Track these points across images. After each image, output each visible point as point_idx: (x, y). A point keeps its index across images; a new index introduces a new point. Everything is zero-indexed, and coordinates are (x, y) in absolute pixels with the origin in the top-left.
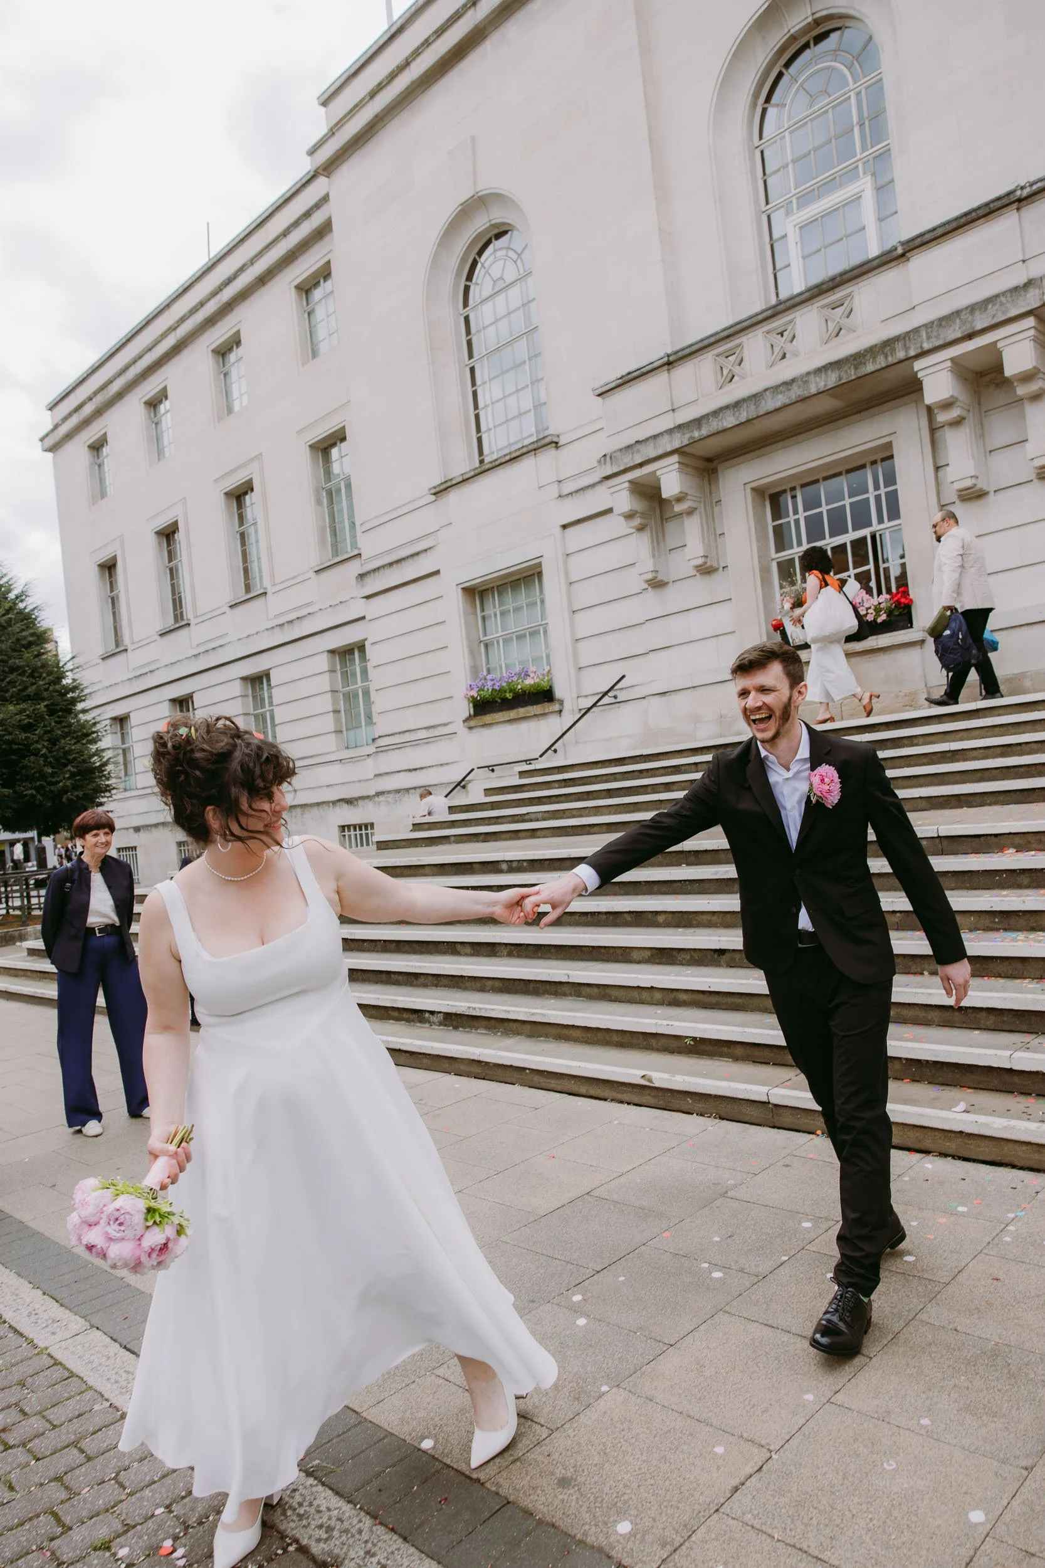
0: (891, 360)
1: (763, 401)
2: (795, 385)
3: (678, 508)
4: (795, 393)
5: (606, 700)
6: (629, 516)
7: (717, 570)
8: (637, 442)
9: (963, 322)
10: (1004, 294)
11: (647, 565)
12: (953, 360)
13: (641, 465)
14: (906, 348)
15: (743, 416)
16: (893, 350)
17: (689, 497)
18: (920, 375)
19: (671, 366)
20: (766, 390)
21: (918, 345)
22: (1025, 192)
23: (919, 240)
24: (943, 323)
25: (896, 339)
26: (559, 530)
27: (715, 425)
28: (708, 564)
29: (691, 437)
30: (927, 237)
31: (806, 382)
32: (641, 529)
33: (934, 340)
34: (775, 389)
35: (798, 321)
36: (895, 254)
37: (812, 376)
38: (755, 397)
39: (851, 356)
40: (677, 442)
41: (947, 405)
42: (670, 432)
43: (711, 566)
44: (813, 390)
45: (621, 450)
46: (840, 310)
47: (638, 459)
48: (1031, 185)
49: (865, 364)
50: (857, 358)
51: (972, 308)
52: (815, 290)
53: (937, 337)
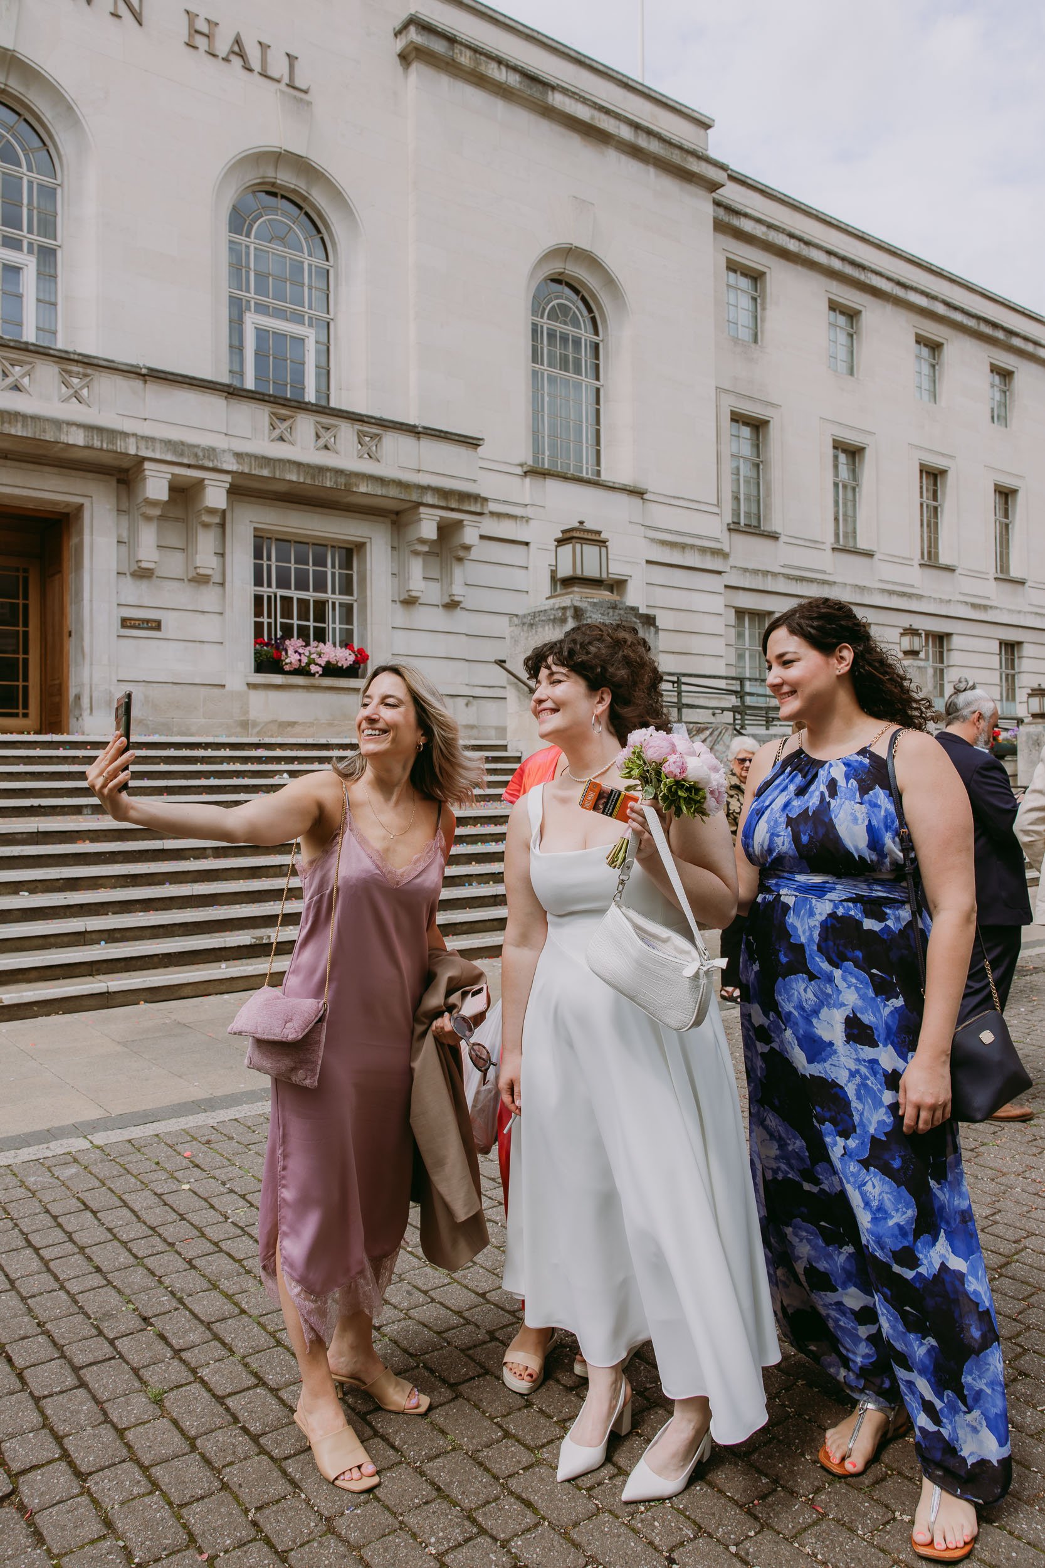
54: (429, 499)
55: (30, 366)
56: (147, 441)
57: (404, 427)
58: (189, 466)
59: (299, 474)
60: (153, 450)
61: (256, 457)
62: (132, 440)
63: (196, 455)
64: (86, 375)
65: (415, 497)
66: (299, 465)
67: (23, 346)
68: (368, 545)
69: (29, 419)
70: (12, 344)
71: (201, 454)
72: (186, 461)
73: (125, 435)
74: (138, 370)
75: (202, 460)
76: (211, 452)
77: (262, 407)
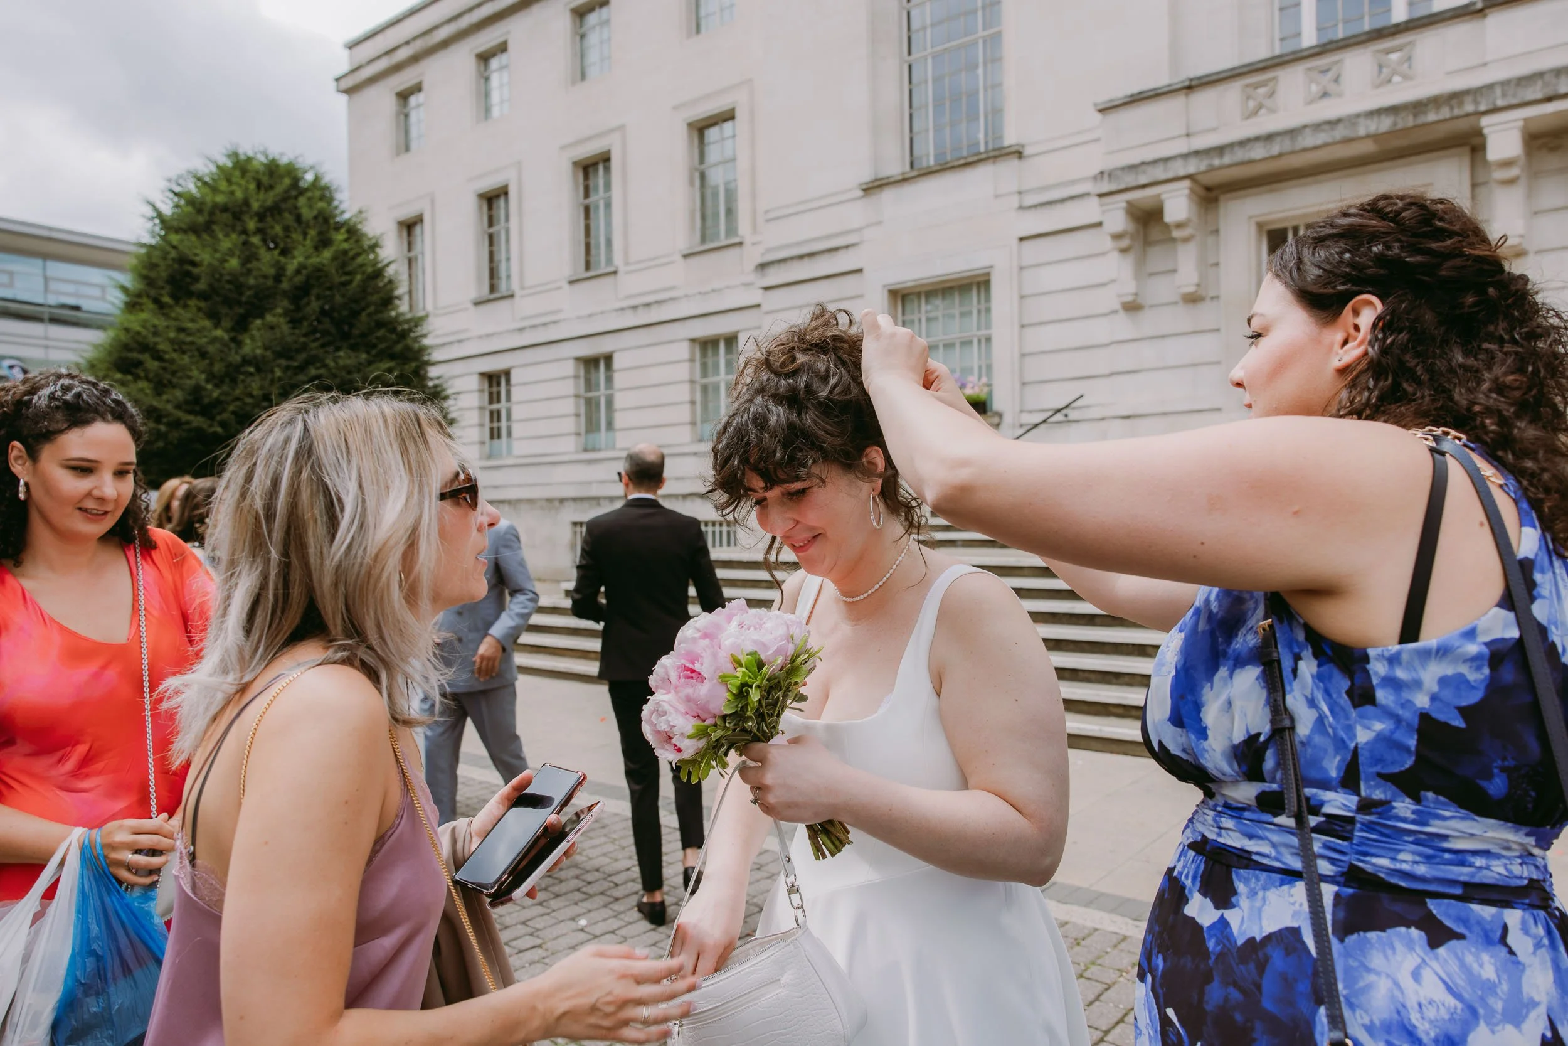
0: (1457, 112)
1: (1300, 137)
2: (1341, 126)
3: (1178, 234)
4: (1340, 133)
5: (1059, 417)
6: (1117, 237)
7: (1205, 299)
8: (1143, 163)
11: (1128, 287)
12: (1526, 119)
13: (1144, 186)
14: (1476, 102)
15: (1274, 150)
16: (1461, 104)
17: (1190, 224)
18: (1486, 130)
19: (1191, 91)
20: (1305, 127)
21: (1491, 101)
24: (1523, 82)
25: (1466, 92)
26: (1015, 242)
27: (1240, 155)
28: (1198, 293)
29: (1211, 165)
31: (1354, 124)
32: (1124, 251)
33: (1509, 98)
34: (1317, 127)
35: (1346, 62)
36: (1473, 8)
37: (1361, 118)
38: (1292, 133)
39: (1410, 103)
40: (1192, 167)
41: (1507, 164)
42: (1185, 156)
44: (1362, 133)
45: (1123, 169)
46: (1397, 56)
47: (1143, 180)
49: (1426, 112)
50: (1418, 107)
53: (1514, 95)
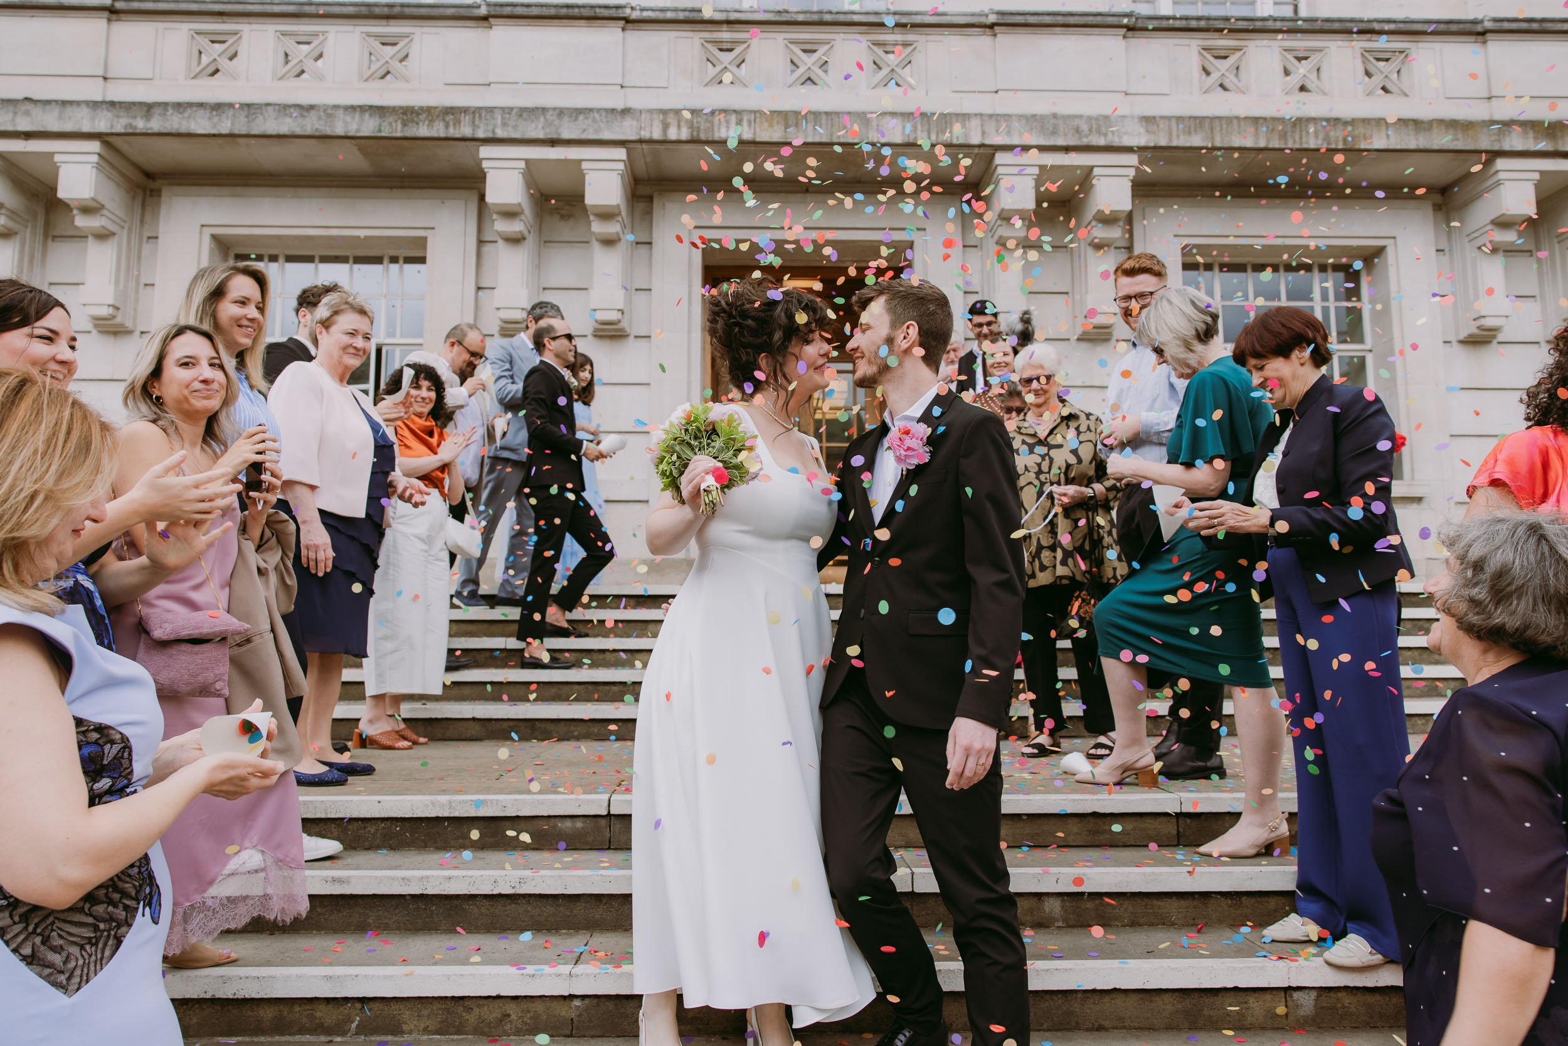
0: (452, 132)
1: (260, 118)
2: (313, 113)
3: (81, 221)
4: (310, 124)
7: (129, 332)
8: (27, 99)
9: (548, 124)
10: (599, 110)
12: (527, 161)
13: (28, 135)
14: (474, 126)
15: (225, 126)
16: (457, 122)
17: (105, 212)
18: (485, 164)
19: (114, 17)
20: (268, 105)
21: (490, 128)
22: (635, 15)
23: (509, 9)
24: (525, 115)
25: (465, 110)
27: (175, 122)
28: (119, 320)
29: (131, 125)
30: (520, 11)
31: (331, 117)
33: (511, 129)
34: (284, 109)
35: (331, 37)
36: (476, 12)
37: (341, 112)
38: (249, 108)
39: (401, 108)
40: (103, 123)
41: (510, 214)
42: (95, 105)
43: (122, 325)
44: (340, 130)
46: (389, 50)
47: (24, 125)
48: (642, 10)
49: (417, 124)
50: (409, 114)
51: (561, 112)
52: (363, 9)
53: (515, 127)
54: (1516, 141)
55: (828, 47)
56: (998, 121)
57: (1454, 27)
58: (1067, 149)
59: (1256, 134)
60: (1009, 133)
61: (1179, 119)
62: (975, 123)
63: (1078, 130)
64: (906, 45)
65: (1485, 143)
66: (1256, 120)
67: (815, 17)
68: (1390, 251)
69: (824, 117)
70: (801, 18)
71: (1085, 127)
72: (1061, 142)
73: (964, 117)
74: (983, 20)
75: (1087, 136)
76: (1101, 122)
77: (1186, 42)
